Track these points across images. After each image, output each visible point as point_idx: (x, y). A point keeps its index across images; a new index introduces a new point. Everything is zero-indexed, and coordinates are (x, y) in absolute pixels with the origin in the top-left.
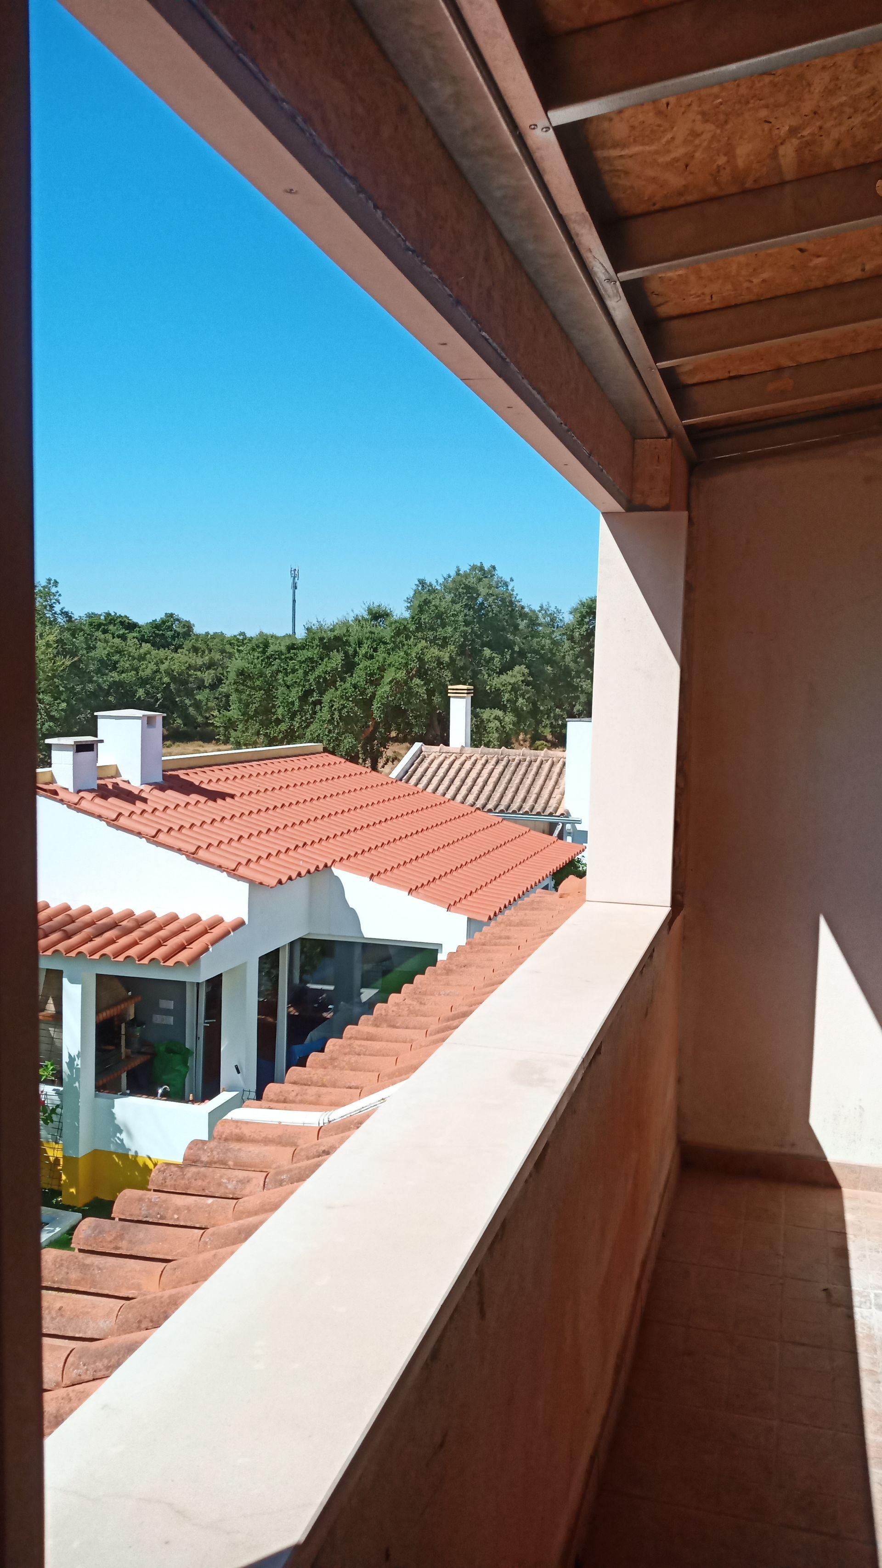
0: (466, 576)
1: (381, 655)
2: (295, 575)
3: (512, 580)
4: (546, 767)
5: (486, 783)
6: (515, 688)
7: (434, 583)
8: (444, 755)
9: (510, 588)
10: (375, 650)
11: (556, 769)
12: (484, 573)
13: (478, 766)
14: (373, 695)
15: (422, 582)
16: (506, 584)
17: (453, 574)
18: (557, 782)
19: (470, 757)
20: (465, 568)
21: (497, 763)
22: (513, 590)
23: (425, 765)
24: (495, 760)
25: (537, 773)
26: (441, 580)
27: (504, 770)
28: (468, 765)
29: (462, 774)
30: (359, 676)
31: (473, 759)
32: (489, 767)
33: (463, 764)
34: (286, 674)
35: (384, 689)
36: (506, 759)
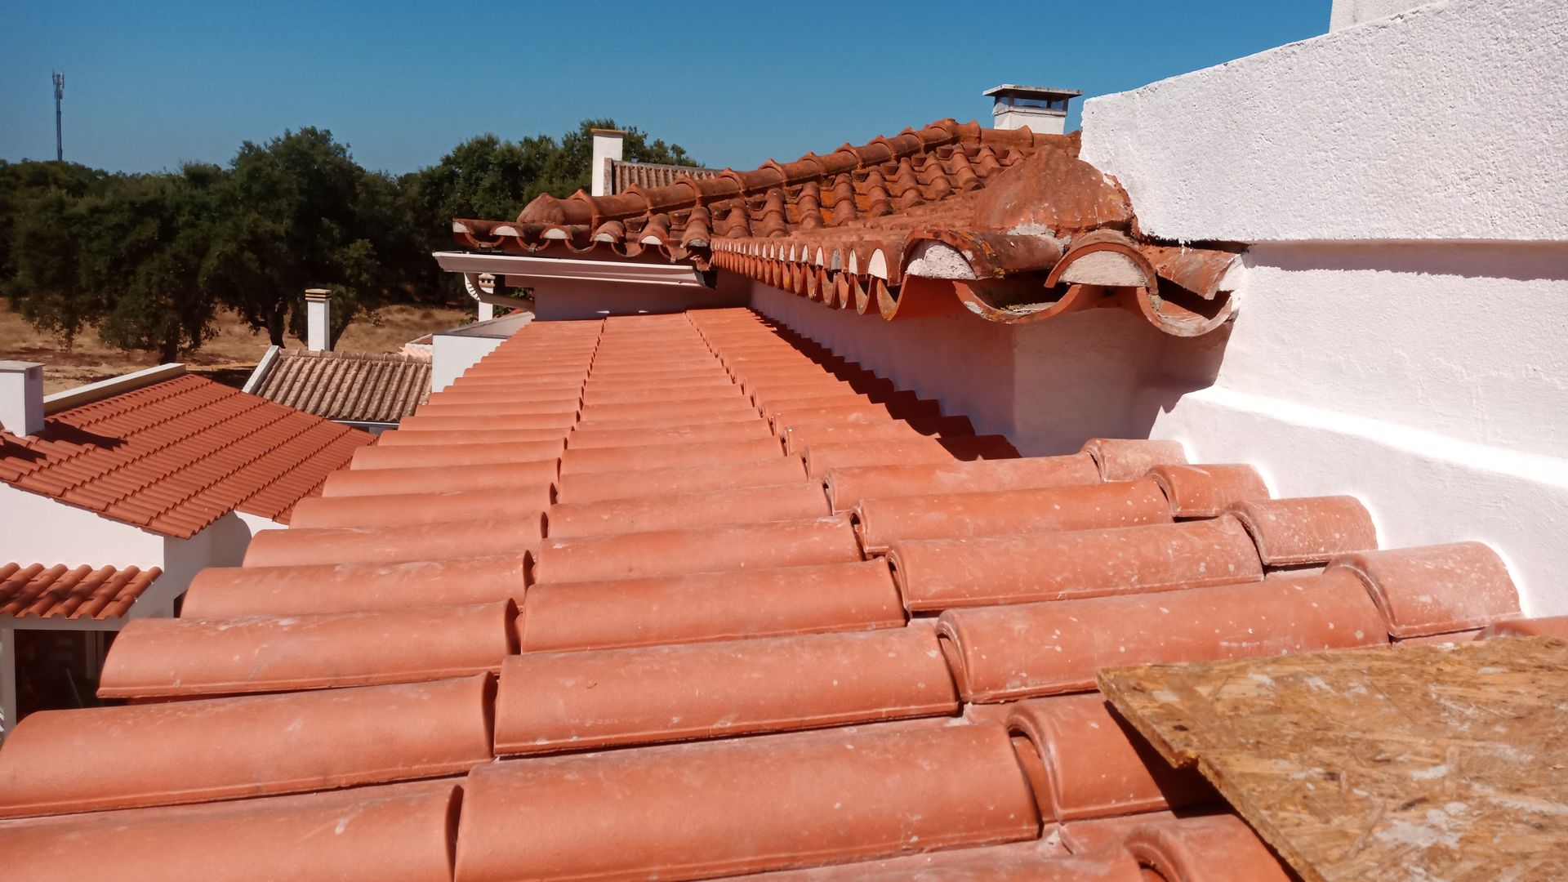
0: (299, 140)
1: (204, 224)
2: (58, 82)
3: (348, 146)
4: (410, 372)
5: (350, 389)
6: (358, 263)
7: (263, 147)
8: (302, 359)
9: (348, 154)
10: (197, 217)
11: (421, 375)
12: (316, 139)
13: (341, 372)
14: (198, 267)
15: (248, 145)
16: (344, 151)
17: (283, 137)
18: (422, 389)
19: (331, 361)
20: (295, 131)
21: (360, 368)
22: (351, 157)
23: (284, 370)
24: (357, 364)
25: (402, 379)
26: (270, 144)
27: (368, 376)
28: (329, 370)
29: (325, 379)
30: (179, 245)
31: (334, 363)
32: (353, 372)
33: (324, 369)
34: (90, 240)
35: (211, 263)
36: (368, 363)
